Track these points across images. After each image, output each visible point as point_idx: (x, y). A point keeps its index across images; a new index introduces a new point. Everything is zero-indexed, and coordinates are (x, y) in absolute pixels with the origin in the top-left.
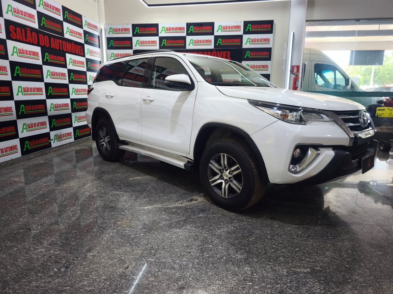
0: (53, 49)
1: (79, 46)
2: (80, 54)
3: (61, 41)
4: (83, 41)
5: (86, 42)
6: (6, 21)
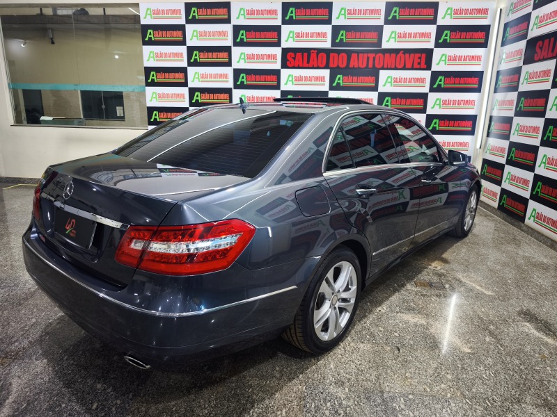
0: (354, 68)
2: (416, 66)
3: (372, 55)
4: (431, 45)
5: (438, 45)
6: (284, 50)
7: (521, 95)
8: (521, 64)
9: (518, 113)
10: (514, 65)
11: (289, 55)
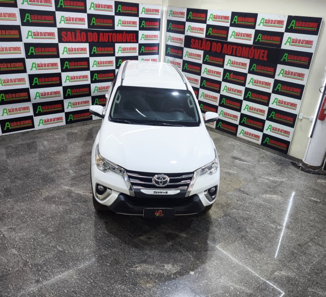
0: (101, 42)
1: (132, 34)
2: (132, 41)
3: (110, 34)
4: (137, 29)
6: (59, 29)
8: (183, 46)
9: (185, 71)
10: (178, 45)
11: (63, 33)
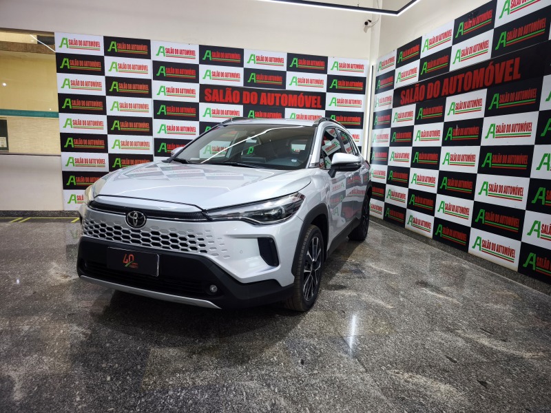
0: (263, 105)
1: (316, 97)
2: (313, 106)
3: (278, 95)
4: (324, 90)
5: (329, 90)
6: (202, 86)
7: (393, 130)
8: (391, 107)
9: (393, 144)
10: (386, 108)
11: (207, 91)
